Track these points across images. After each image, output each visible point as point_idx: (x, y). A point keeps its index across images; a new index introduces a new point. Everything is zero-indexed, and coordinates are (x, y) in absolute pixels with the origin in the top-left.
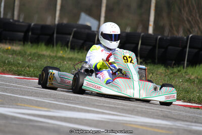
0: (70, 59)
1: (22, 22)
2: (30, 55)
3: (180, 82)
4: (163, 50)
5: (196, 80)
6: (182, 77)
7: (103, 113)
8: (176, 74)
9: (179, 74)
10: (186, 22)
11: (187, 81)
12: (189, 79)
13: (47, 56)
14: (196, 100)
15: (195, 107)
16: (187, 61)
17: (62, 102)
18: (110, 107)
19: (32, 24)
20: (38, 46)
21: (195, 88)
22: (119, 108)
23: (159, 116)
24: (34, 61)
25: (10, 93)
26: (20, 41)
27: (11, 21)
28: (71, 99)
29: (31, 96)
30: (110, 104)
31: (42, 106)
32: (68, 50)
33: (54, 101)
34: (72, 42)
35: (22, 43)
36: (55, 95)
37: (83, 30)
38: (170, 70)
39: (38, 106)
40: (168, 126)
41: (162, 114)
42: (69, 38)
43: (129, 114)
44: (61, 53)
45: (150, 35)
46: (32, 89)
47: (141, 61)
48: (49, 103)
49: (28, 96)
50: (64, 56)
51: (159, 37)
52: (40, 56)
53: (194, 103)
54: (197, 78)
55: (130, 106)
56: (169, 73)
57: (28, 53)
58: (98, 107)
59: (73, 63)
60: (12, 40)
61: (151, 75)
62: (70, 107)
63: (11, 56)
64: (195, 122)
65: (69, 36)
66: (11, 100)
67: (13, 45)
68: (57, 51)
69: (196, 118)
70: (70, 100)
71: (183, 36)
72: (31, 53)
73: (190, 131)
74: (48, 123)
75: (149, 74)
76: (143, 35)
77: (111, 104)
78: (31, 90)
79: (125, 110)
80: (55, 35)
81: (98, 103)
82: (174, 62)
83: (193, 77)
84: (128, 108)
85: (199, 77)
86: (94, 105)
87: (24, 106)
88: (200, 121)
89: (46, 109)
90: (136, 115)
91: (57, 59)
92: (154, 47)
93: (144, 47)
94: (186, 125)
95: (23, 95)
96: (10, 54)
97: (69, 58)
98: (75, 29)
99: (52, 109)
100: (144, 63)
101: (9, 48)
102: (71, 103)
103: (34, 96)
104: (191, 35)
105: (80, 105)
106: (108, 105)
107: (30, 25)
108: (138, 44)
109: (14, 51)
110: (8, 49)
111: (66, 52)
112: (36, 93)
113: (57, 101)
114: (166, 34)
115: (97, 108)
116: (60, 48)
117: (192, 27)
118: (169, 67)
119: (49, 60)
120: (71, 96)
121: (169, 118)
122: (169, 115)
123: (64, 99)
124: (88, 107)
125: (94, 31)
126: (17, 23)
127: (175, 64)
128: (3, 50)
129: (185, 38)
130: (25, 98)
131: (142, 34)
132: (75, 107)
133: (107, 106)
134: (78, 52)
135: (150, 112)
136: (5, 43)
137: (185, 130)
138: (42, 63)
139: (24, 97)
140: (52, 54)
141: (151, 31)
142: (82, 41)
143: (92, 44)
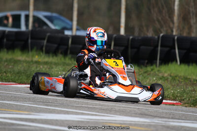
0: (46, 63)
2: (6, 61)
3: (154, 80)
4: (135, 50)
5: (169, 77)
6: (155, 75)
7: (82, 114)
8: (149, 73)
9: (152, 72)
10: (157, 22)
11: (161, 79)
12: (163, 77)
13: (23, 61)
14: (171, 97)
15: (170, 104)
16: (160, 60)
17: (41, 105)
18: (89, 108)
19: (7, 31)
20: (14, 52)
21: (169, 86)
22: (97, 108)
23: (137, 114)
24: (10, 67)
28: (50, 101)
29: (11, 100)
30: (88, 105)
31: (22, 110)
32: (43, 55)
33: (34, 104)
34: (47, 46)
36: (34, 98)
37: (56, 35)
38: (144, 69)
39: (19, 110)
40: (146, 123)
41: (139, 112)
42: (44, 43)
43: (107, 113)
44: (36, 58)
45: (122, 36)
48: (29, 106)
49: (8, 101)
50: (40, 60)
51: (131, 37)
52: (16, 62)
53: (169, 100)
54: (171, 76)
56: (142, 72)
57: (4, 59)
58: (77, 108)
59: (49, 67)
62: (49, 109)
64: (172, 118)
65: (42, 41)
68: (33, 56)
69: (173, 115)
70: (49, 103)
71: (154, 36)
72: (6, 59)
73: (168, 127)
74: (30, 126)
76: (116, 37)
77: (90, 105)
78: (10, 95)
79: (104, 110)
80: (30, 41)
81: (77, 104)
82: (146, 61)
83: (166, 75)
84: (106, 107)
85: (172, 75)
86: (73, 106)
87: (5, 111)
88: (176, 117)
89: (26, 113)
91: (33, 64)
92: (127, 47)
93: (117, 48)
94: (164, 121)
95: (3, 100)
97: (44, 62)
98: (48, 34)
99: (33, 112)
102: (51, 106)
103: (14, 101)
104: (161, 35)
105: (59, 108)
111: (41, 56)
112: (15, 97)
113: (36, 105)
114: (136, 34)
116: (35, 53)
117: (162, 27)
118: (142, 66)
119: (25, 64)
121: (147, 115)
122: (146, 112)
123: (43, 102)
124: (67, 108)
125: (67, 35)
127: (147, 63)
129: (156, 37)
131: (115, 36)
132: (55, 109)
133: (85, 107)
134: (53, 56)
135: (128, 111)
137: (163, 126)
138: (19, 68)
139: (4, 102)
140: (28, 59)
141: (122, 32)
142: (56, 46)
143: (66, 47)
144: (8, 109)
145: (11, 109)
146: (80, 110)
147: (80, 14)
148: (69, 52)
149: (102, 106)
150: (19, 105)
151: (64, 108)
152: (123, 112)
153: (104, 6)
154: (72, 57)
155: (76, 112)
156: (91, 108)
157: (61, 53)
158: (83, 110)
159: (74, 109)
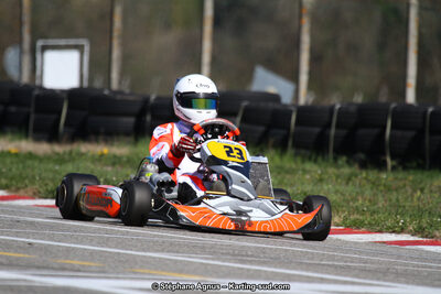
1: (131, 94)
7: (322, 281)
17: (229, 261)
18: (336, 267)
19: (153, 97)
22: (355, 268)
25: (116, 247)
26: (127, 134)
27: (106, 92)
28: (250, 253)
29: (163, 251)
30: (334, 260)
33: (213, 259)
35: (131, 139)
36: (212, 247)
37: (262, 105)
43: (378, 279)
45: (411, 105)
46: (162, 236)
47: (394, 163)
48: (202, 264)
49: (157, 251)
51: (430, 110)
55: (379, 262)
58: (308, 267)
60: (110, 135)
61: (419, 193)
62: (248, 270)
63: (109, 169)
66: (120, 261)
67: (112, 145)
70: (247, 256)
75: (415, 191)
76: (395, 108)
77: (338, 261)
78: (160, 239)
79: (369, 271)
81: (309, 259)
84: (375, 266)
87: (150, 274)
90: (392, 281)
92: (421, 132)
93: (399, 133)
95: (144, 250)
96: (107, 165)
98: (245, 104)
99: (210, 276)
100: (400, 168)
101: (106, 150)
102: (251, 262)
103: (168, 252)
105: (270, 267)
106: (330, 263)
107: (146, 100)
108: (385, 127)
109: (115, 156)
110: (102, 155)
112: (171, 244)
113: (218, 259)
115: (307, 270)
120: (249, 247)
123: (234, 255)
124: (288, 268)
125: (285, 105)
126: (119, 97)
128: (93, 156)
130: (150, 257)
131: (393, 105)
133: (329, 265)
135: (425, 274)
136: (97, 141)
139: (148, 254)
141: (411, 97)
142: (261, 129)
143: (283, 132)
144: (156, 269)
145: (163, 270)
146: (317, 272)
147: (315, 59)
148: (290, 143)
149: (366, 263)
150: (181, 261)
151: (281, 267)
152: (414, 275)
153: (368, 39)
154: (296, 155)
155: (308, 277)
156: (341, 267)
157: (275, 146)
158: (322, 273)
159: (302, 269)
